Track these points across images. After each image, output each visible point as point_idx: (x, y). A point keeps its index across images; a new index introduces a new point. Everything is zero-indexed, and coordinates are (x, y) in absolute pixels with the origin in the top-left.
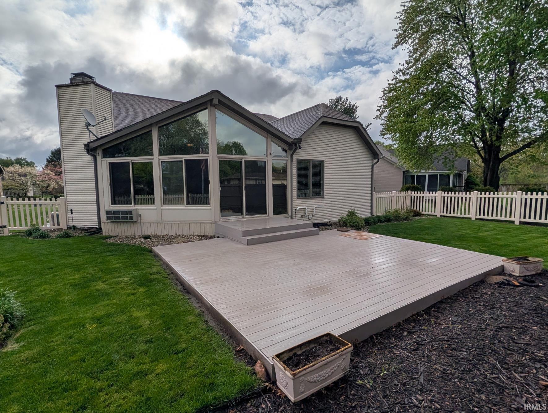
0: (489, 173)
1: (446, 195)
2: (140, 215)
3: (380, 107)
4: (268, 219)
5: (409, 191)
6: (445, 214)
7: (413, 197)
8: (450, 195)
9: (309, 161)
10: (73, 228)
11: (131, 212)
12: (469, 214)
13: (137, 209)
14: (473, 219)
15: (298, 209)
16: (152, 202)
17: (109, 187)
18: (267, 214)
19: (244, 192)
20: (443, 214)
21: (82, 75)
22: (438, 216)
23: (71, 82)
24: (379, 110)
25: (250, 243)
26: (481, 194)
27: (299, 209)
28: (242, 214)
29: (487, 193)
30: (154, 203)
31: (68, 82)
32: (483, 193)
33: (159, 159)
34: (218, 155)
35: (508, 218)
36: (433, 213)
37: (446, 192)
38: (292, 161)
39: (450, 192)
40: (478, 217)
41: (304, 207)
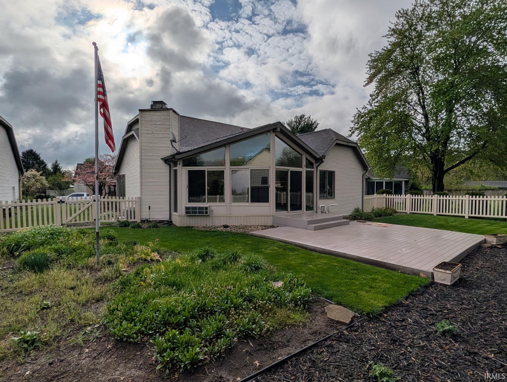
0: (437, 181)
1: (414, 197)
2: (212, 210)
3: (352, 128)
4: (303, 214)
5: (385, 194)
6: (413, 211)
7: (387, 199)
8: (417, 197)
9: (326, 171)
10: (146, 221)
11: (206, 208)
12: (431, 211)
13: (210, 206)
14: (435, 215)
15: (320, 207)
16: (222, 200)
17: (187, 189)
18: (303, 210)
20: (412, 212)
21: (161, 102)
22: (408, 213)
23: (152, 108)
24: (350, 131)
25: (316, 229)
26: (440, 197)
28: (287, 210)
29: (445, 196)
30: (224, 201)
31: (149, 108)
32: (442, 196)
33: (230, 169)
34: (276, 167)
35: (460, 214)
36: (404, 211)
37: (414, 195)
38: (317, 171)
39: (417, 196)
40: (438, 213)
41: (324, 205)
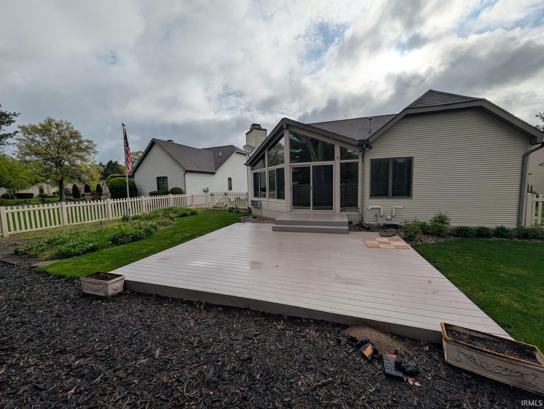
2: (262, 204)
4: (334, 214)
9: (388, 159)
11: (257, 202)
13: (261, 201)
15: (369, 208)
18: (333, 211)
19: (311, 191)
25: (275, 230)
27: (371, 208)
28: (309, 209)
33: (268, 170)
34: (290, 164)
38: (363, 161)
41: (380, 207)
